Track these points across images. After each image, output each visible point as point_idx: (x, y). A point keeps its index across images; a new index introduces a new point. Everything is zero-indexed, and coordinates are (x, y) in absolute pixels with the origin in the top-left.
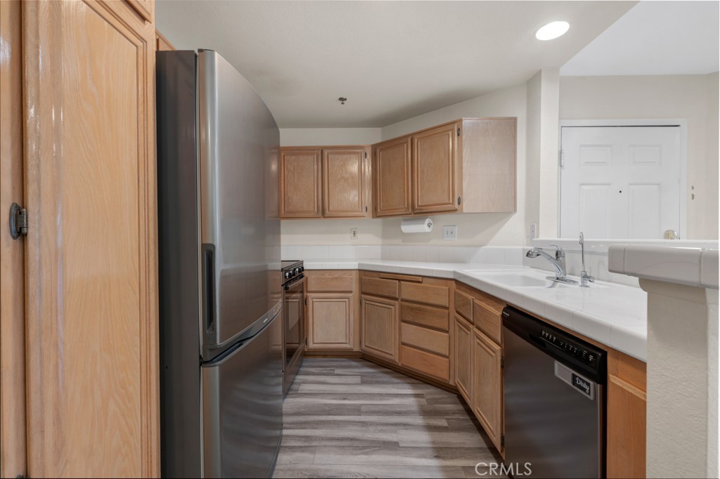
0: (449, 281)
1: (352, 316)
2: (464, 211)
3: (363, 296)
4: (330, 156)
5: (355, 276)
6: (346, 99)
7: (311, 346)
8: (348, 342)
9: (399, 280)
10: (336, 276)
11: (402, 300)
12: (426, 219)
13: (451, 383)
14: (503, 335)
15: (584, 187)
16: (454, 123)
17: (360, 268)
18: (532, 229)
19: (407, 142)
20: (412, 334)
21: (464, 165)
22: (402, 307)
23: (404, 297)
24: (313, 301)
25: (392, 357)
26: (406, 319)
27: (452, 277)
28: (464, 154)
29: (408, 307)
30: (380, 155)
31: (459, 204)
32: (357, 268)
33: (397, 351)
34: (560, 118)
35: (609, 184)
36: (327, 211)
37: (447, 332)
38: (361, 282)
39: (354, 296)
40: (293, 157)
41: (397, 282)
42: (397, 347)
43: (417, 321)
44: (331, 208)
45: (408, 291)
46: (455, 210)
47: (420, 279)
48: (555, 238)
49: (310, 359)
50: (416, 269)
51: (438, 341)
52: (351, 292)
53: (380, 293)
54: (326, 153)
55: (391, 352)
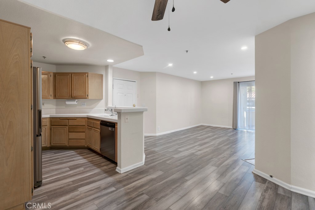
1: (47, 134)
2: (89, 98)
3: (52, 126)
5: (48, 120)
6: (46, 57)
8: (45, 144)
9: (68, 120)
11: (69, 126)
12: (75, 100)
13: (86, 146)
14: (101, 127)
15: (118, 94)
16: (86, 73)
17: (51, 117)
18: (107, 103)
19: (70, 75)
20: (73, 135)
21: (89, 86)
23: (70, 124)
25: (65, 145)
26: (71, 131)
27: (86, 117)
28: (89, 83)
29: (71, 127)
30: (57, 77)
31: (88, 96)
32: (49, 117)
33: (67, 142)
34: (113, 77)
35: (123, 93)
37: (85, 132)
38: (51, 122)
39: (48, 127)
43: (75, 131)
45: (71, 123)
46: (86, 98)
47: (76, 118)
50: (74, 116)
51: (82, 135)
52: (46, 126)
53: (60, 124)
55: (65, 143)
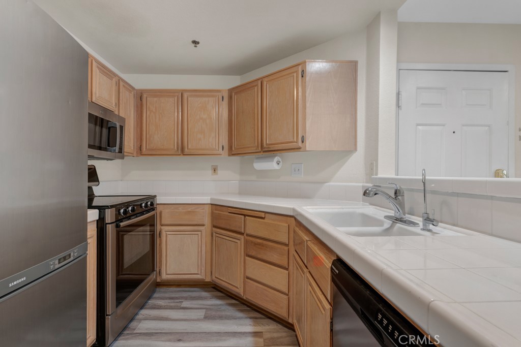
0: (289, 218)
1: (204, 248)
2: (307, 149)
3: (214, 229)
4: (189, 99)
5: (208, 210)
6: (198, 43)
7: (164, 276)
8: (199, 273)
9: (245, 215)
10: (189, 210)
11: (248, 235)
12: (275, 156)
13: (290, 320)
15: (420, 127)
16: (299, 65)
17: (213, 203)
19: (257, 85)
20: (257, 270)
21: (308, 105)
22: (246, 242)
23: (249, 231)
24: (166, 234)
25: (237, 290)
26: (250, 254)
27: (292, 214)
28: (307, 95)
29: (252, 242)
30: (235, 97)
31: (303, 142)
32: (209, 202)
33: (242, 285)
34: (398, 61)
35: (444, 125)
36: (186, 150)
37: (287, 269)
39: (207, 229)
40: (155, 99)
41: (243, 217)
42: (242, 281)
43: (259, 256)
44: (189, 147)
45: (253, 227)
46: (299, 148)
47: (263, 215)
48: (393, 176)
49: (163, 289)
50: (259, 205)
51: (277, 278)
52: (204, 225)
53: (228, 227)
54: (185, 95)
55: (236, 285)
